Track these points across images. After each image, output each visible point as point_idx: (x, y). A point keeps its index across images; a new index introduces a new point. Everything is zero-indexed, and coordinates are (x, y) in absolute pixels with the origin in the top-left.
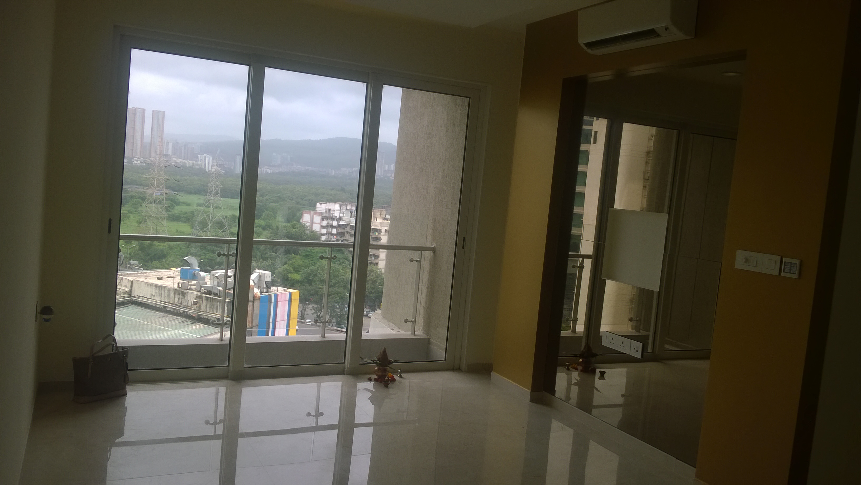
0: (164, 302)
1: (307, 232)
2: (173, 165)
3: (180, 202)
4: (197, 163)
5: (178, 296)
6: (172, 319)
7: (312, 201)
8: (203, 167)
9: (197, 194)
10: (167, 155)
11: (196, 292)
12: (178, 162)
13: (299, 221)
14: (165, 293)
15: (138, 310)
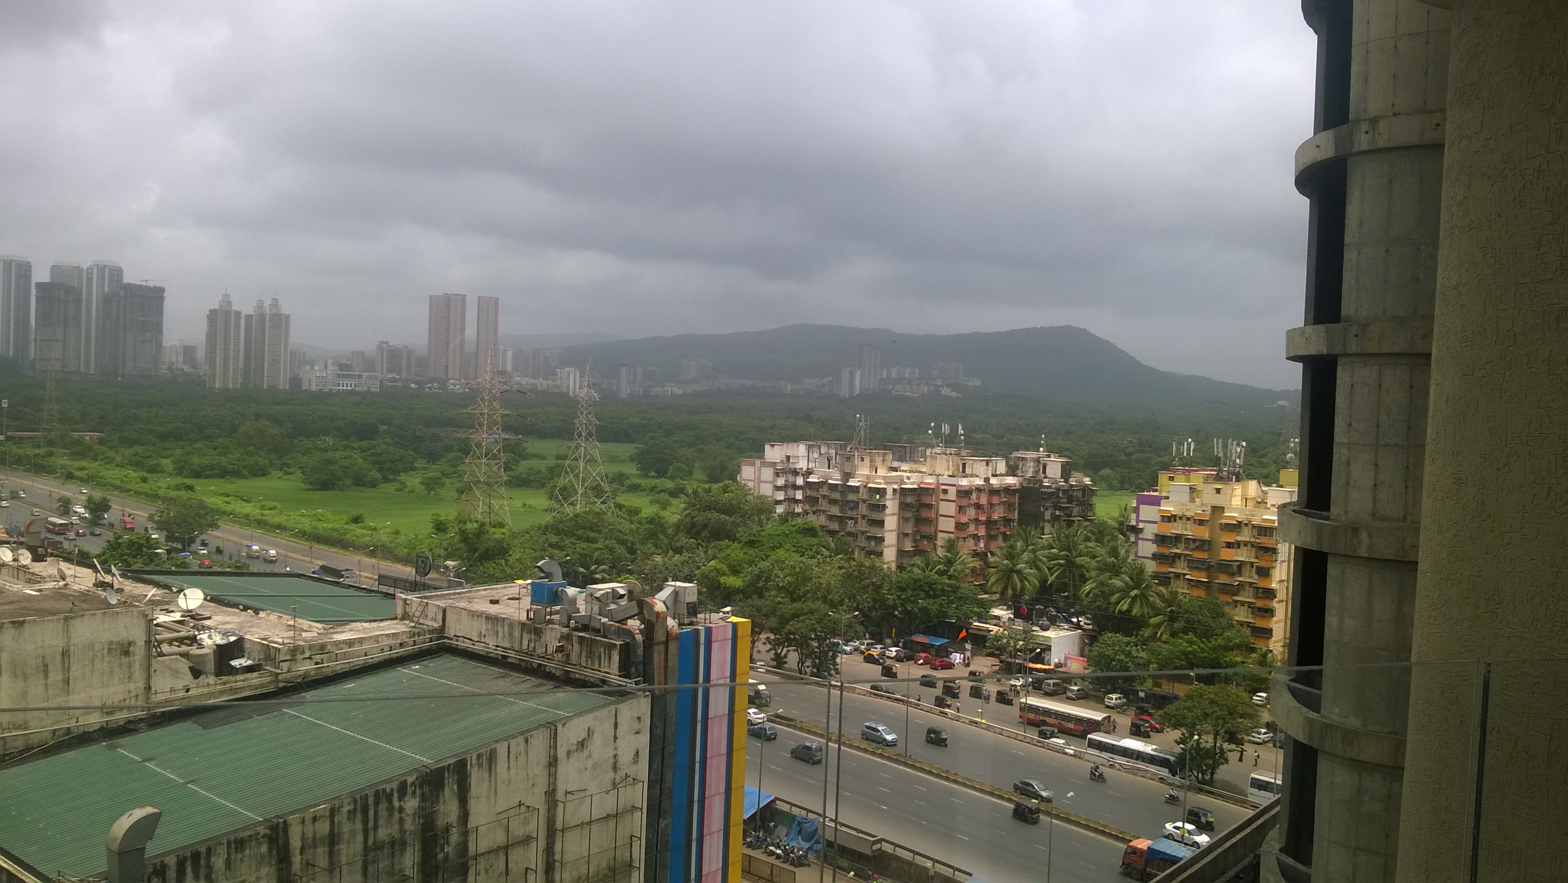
0: (503, 648)
1: (750, 498)
2: (515, 390)
3: (527, 454)
4: (554, 383)
5: (528, 635)
6: (518, 680)
7: (754, 440)
8: (565, 390)
9: (557, 437)
10: (503, 373)
11: (560, 628)
12: (523, 383)
13: (734, 480)
14: (503, 631)
15: (456, 663)
